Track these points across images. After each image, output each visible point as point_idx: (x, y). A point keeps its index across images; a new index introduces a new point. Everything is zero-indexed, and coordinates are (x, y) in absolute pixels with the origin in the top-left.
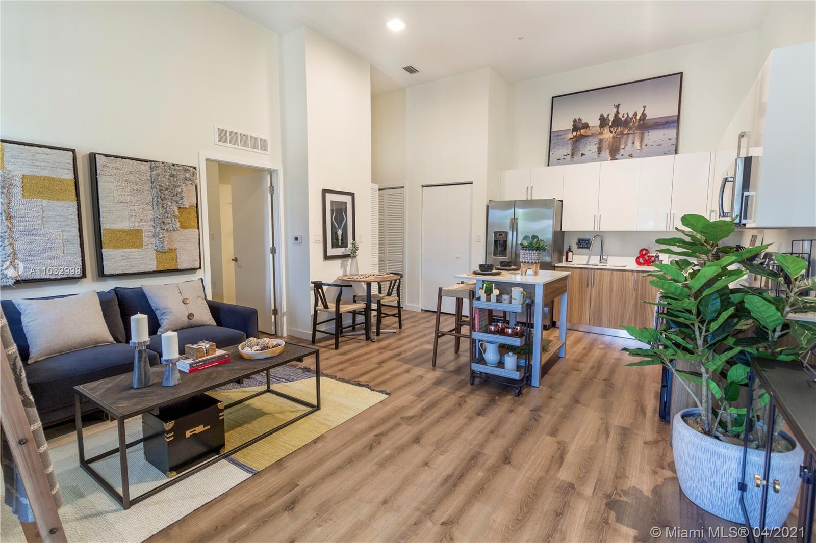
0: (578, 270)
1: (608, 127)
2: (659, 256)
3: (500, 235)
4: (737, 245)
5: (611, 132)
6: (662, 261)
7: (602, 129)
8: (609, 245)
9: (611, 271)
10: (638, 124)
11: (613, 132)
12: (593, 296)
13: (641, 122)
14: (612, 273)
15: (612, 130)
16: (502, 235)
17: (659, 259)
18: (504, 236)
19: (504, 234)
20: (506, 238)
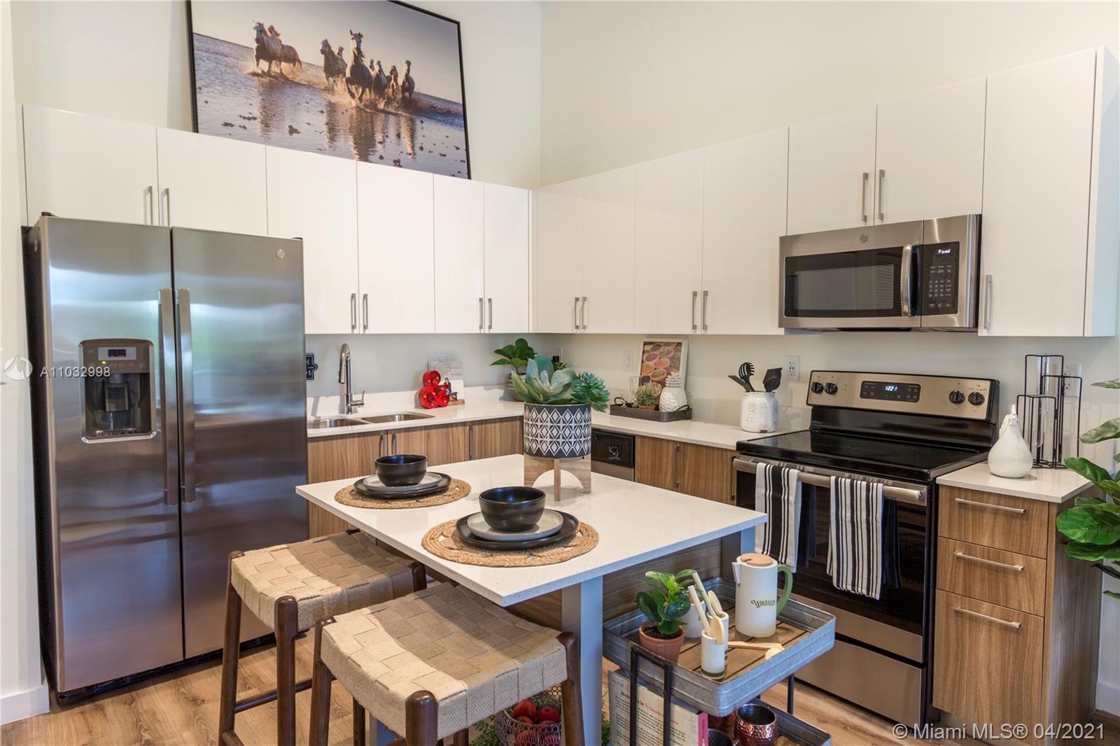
0: (356, 439)
1: (344, 80)
2: (449, 383)
3: (111, 353)
5: (353, 96)
6: (455, 394)
7: (331, 79)
9: (426, 431)
10: (401, 96)
11: (357, 96)
13: (407, 94)
15: (353, 88)
16: (123, 353)
18: (135, 358)
19: (134, 349)
20: (141, 365)
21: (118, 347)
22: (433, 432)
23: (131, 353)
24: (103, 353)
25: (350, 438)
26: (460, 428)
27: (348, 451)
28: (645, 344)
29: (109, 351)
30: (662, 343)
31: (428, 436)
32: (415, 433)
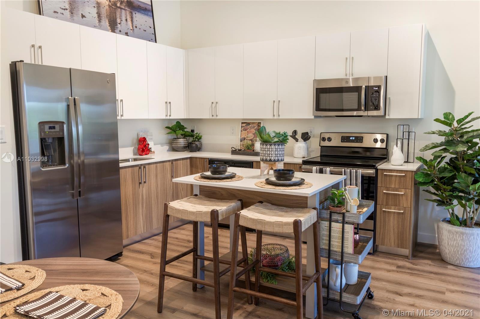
0: (130, 169)
3: (50, 128)
4: (191, 130)
6: (151, 148)
12: (144, 197)
16: (54, 128)
18: (58, 130)
19: (58, 125)
20: (61, 133)
21: (52, 125)
22: (158, 165)
23: (57, 127)
24: (47, 127)
25: (128, 168)
26: (168, 163)
27: (127, 174)
28: (242, 123)
29: (49, 126)
30: (251, 122)
31: (156, 167)
32: (151, 165)
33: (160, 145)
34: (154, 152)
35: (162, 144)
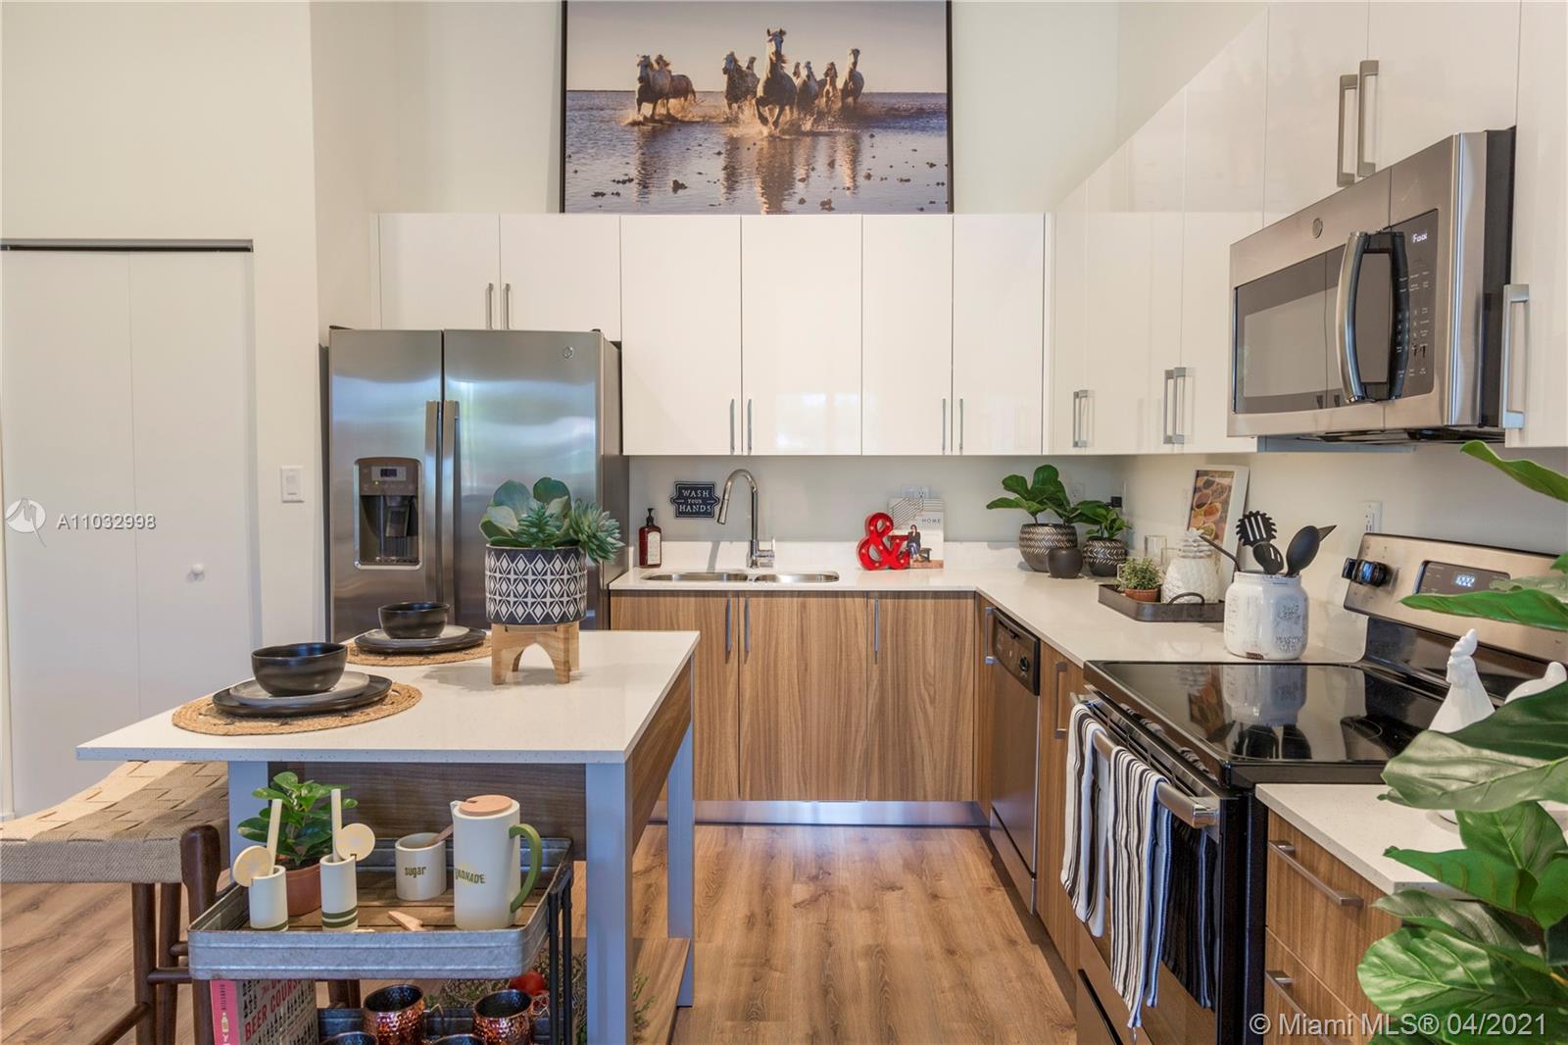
0: (692, 599)
1: (754, 102)
2: (918, 534)
3: (384, 473)
4: (1113, 498)
5: (764, 120)
6: (928, 551)
7: (735, 106)
8: (777, 500)
9: (801, 599)
10: (840, 104)
11: (771, 120)
13: (850, 100)
14: (804, 606)
15: (766, 112)
16: (393, 472)
17: (919, 545)
18: (404, 479)
19: (404, 468)
20: (411, 487)
21: (388, 467)
22: (812, 601)
23: (402, 474)
24: (376, 471)
25: (684, 596)
27: (681, 614)
28: (1198, 474)
29: (381, 470)
30: (1215, 472)
32: (781, 600)
33: (985, 544)
34: (940, 565)
35: (995, 542)
